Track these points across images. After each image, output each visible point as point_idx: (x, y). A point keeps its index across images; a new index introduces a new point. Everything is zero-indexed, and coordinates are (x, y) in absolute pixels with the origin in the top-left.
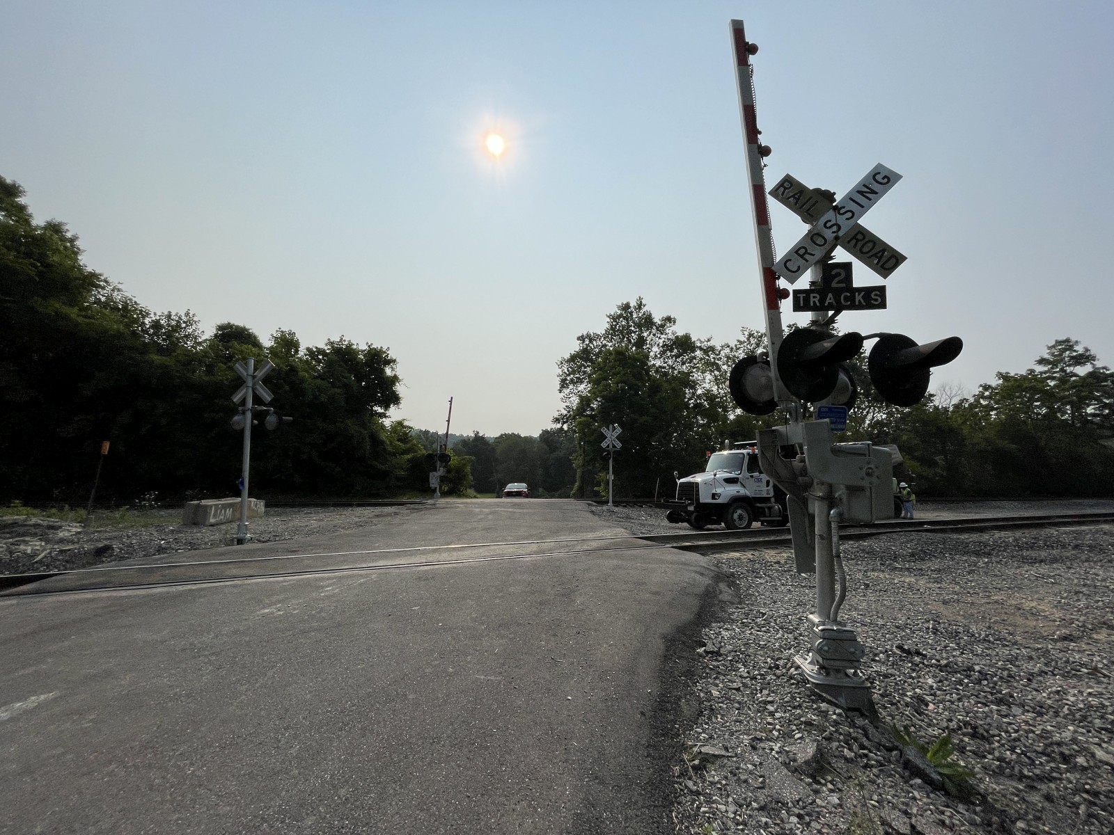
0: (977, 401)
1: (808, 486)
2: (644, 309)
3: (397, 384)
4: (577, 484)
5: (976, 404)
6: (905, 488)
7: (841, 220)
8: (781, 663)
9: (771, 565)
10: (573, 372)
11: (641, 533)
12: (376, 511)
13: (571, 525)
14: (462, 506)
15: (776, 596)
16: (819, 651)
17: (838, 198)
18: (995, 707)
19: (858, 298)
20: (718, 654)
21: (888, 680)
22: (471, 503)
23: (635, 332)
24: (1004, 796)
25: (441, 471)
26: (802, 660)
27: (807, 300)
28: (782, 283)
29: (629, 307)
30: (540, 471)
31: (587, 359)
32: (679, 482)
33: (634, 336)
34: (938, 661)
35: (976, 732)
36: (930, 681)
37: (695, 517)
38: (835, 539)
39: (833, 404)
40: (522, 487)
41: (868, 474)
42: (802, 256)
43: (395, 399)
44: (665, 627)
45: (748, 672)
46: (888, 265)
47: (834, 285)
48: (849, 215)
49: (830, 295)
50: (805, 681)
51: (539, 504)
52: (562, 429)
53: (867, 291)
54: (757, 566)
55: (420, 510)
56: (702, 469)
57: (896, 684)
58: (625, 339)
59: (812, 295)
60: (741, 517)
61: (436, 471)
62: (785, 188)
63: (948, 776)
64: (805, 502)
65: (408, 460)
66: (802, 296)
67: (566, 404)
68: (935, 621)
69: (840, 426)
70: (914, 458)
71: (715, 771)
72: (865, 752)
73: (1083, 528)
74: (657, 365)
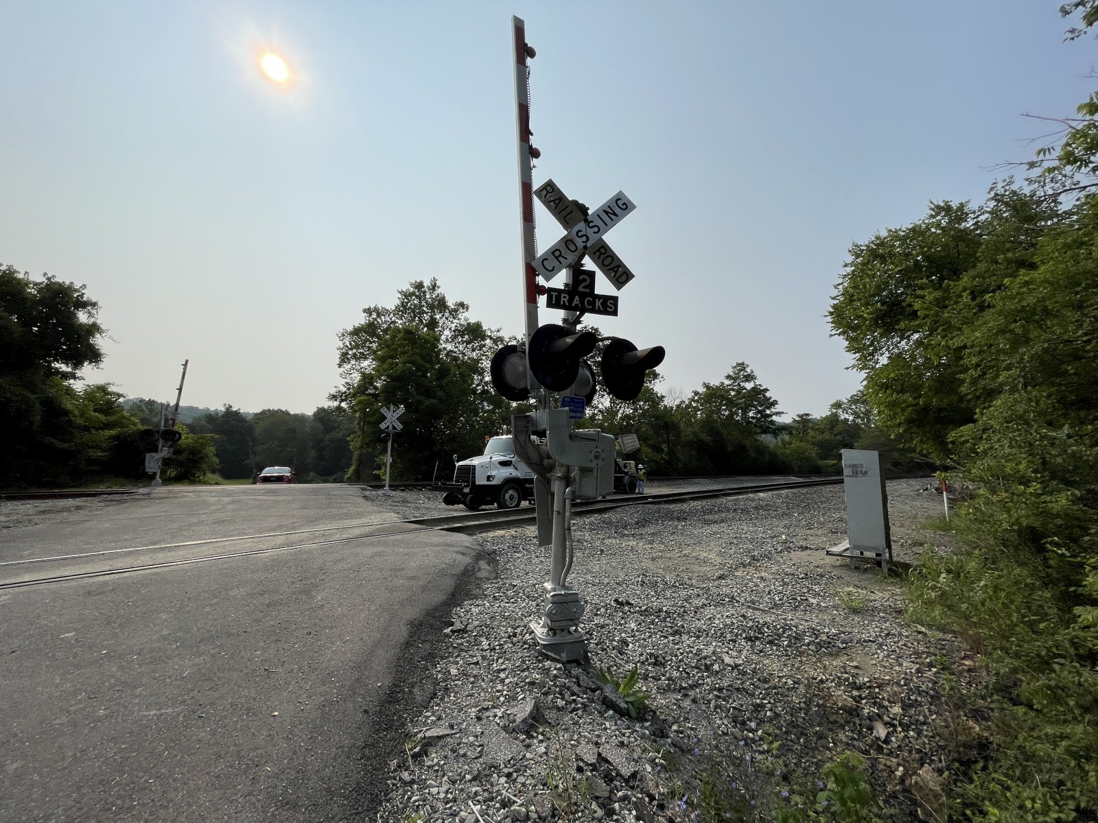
0: (690, 403)
1: (551, 468)
2: (438, 291)
3: (98, 336)
4: (353, 468)
5: (689, 406)
6: (641, 469)
7: (590, 232)
8: (518, 631)
9: (530, 540)
10: (357, 347)
11: (414, 517)
12: (43, 505)
13: (334, 511)
14: (191, 494)
15: (529, 568)
16: (549, 615)
17: (590, 212)
18: (672, 638)
19: (598, 303)
20: (464, 631)
21: (604, 630)
22: (206, 491)
23: (426, 313)
24: (668, 707)
25: (165, 452)
26: (536, 625)
27: (558, 298)
28: (541, 280)
29: (423, 287)
30: (313, 453)
31: (373, 334)
32: (458, 464)
33: (426, 317)
34: (640, 607)
35: (657, 661)
36: (633, 625)
37: (470, 499)
38: (567, 514)
39: (575, 395)
40: (285, 471)
41: (596, 457)
42: (557, 258)
43: (94, 356)
44: (413, 613)
45: (489, 645)
46: (621, 280)
47: (581, 289)
48: (596, 229)
49: (577, 297)
50: (536, 644)
51: (303, 491)
52: (339, 408)
53: (606, 298)
54: (518, 541)
55: (125, 501)
56: (479, 452)
57: (609, 632)
58: (417, 319)
59: (562, 295)
60: (511, 498)
61: (155, 450)
62: (548, 192)
63: (632, 703)
64: (549, 482)
65: (111, 437)
66: (554, 294)
67: (346, 380)
68: (643, 575)
69: (579, 415)
70: (648, 445)
71: (436, 753)
72: (575, 697)
73: (740, 497)
74: (448, 349)
